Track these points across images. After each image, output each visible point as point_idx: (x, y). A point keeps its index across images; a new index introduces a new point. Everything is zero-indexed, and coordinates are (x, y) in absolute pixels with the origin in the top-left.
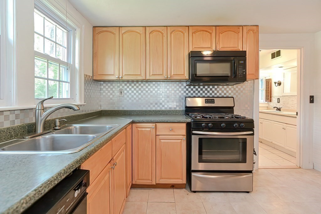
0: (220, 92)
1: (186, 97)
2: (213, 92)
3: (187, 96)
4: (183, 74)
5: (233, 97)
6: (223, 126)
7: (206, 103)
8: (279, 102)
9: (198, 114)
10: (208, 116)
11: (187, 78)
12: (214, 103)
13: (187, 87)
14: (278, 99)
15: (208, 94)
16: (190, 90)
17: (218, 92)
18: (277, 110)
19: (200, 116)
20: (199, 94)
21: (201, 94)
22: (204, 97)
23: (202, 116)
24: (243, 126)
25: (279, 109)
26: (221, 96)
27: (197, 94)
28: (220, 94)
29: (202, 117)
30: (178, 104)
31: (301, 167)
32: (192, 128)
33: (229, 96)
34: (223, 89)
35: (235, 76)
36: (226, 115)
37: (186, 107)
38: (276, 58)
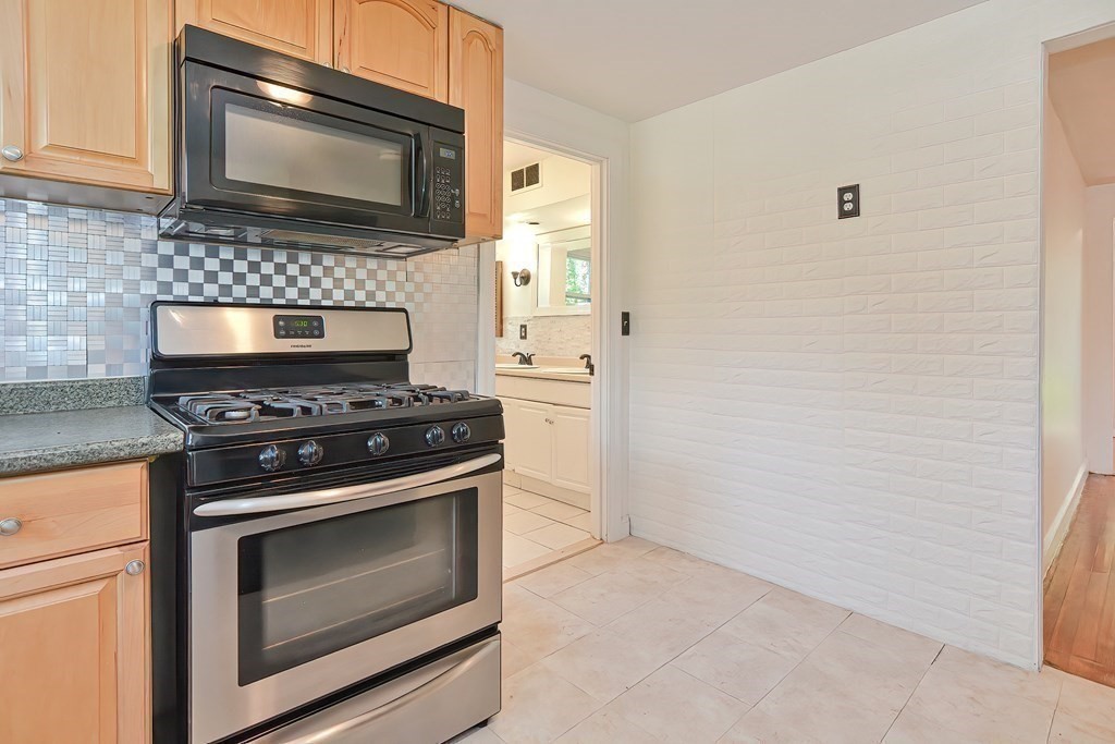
0: (349, 284)
1: (156, 304)
2: (315, 282)
3: (160, 298)
4: (132, 160)
5: (404, 310)
6: (378, 446)
7: (277, 336)
8: (524, 337)
9: (237, 395)
10: (293, 404)
11: (163, 182)
12: (321, 336)
13: (167, 248)
14: (522, 326)
15: (292, 293)
16: (181, 262)
17: (338, 283)
18: (521, 363)
19: (249, 405)
20: (239, 291)
21: (253, 291)
22: (268, 305)
23: (260, 403)
24: (465, 433)
25: (526, 360)
26: (352, 304)
27: (225, 290)
28: (349, 295)
29: (261, 413)
30: (99, 344)
31: (604, 538)
32: (193, 489)
33: (388, 305)
34: (361, 274)
35: (421, 214)
36: (385, 392)
37: (158, 360)
38: (525, 188)
